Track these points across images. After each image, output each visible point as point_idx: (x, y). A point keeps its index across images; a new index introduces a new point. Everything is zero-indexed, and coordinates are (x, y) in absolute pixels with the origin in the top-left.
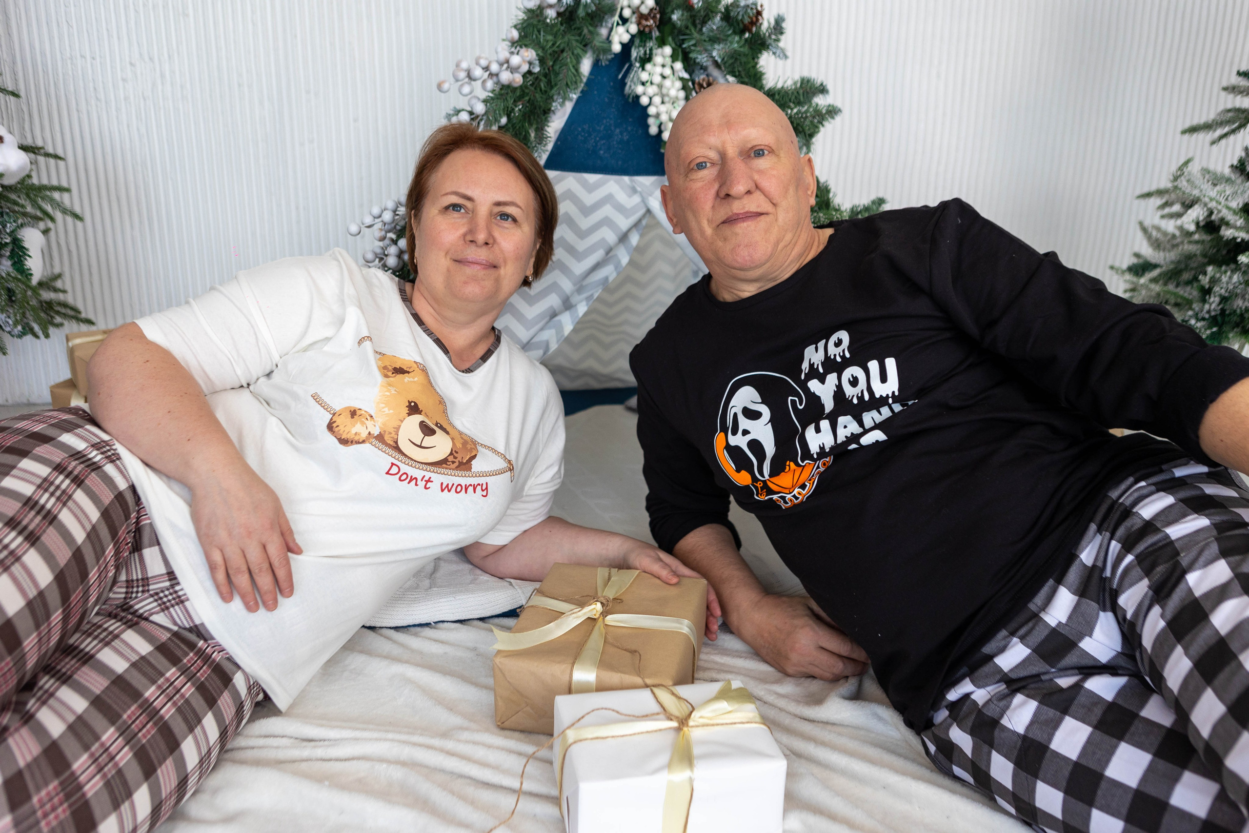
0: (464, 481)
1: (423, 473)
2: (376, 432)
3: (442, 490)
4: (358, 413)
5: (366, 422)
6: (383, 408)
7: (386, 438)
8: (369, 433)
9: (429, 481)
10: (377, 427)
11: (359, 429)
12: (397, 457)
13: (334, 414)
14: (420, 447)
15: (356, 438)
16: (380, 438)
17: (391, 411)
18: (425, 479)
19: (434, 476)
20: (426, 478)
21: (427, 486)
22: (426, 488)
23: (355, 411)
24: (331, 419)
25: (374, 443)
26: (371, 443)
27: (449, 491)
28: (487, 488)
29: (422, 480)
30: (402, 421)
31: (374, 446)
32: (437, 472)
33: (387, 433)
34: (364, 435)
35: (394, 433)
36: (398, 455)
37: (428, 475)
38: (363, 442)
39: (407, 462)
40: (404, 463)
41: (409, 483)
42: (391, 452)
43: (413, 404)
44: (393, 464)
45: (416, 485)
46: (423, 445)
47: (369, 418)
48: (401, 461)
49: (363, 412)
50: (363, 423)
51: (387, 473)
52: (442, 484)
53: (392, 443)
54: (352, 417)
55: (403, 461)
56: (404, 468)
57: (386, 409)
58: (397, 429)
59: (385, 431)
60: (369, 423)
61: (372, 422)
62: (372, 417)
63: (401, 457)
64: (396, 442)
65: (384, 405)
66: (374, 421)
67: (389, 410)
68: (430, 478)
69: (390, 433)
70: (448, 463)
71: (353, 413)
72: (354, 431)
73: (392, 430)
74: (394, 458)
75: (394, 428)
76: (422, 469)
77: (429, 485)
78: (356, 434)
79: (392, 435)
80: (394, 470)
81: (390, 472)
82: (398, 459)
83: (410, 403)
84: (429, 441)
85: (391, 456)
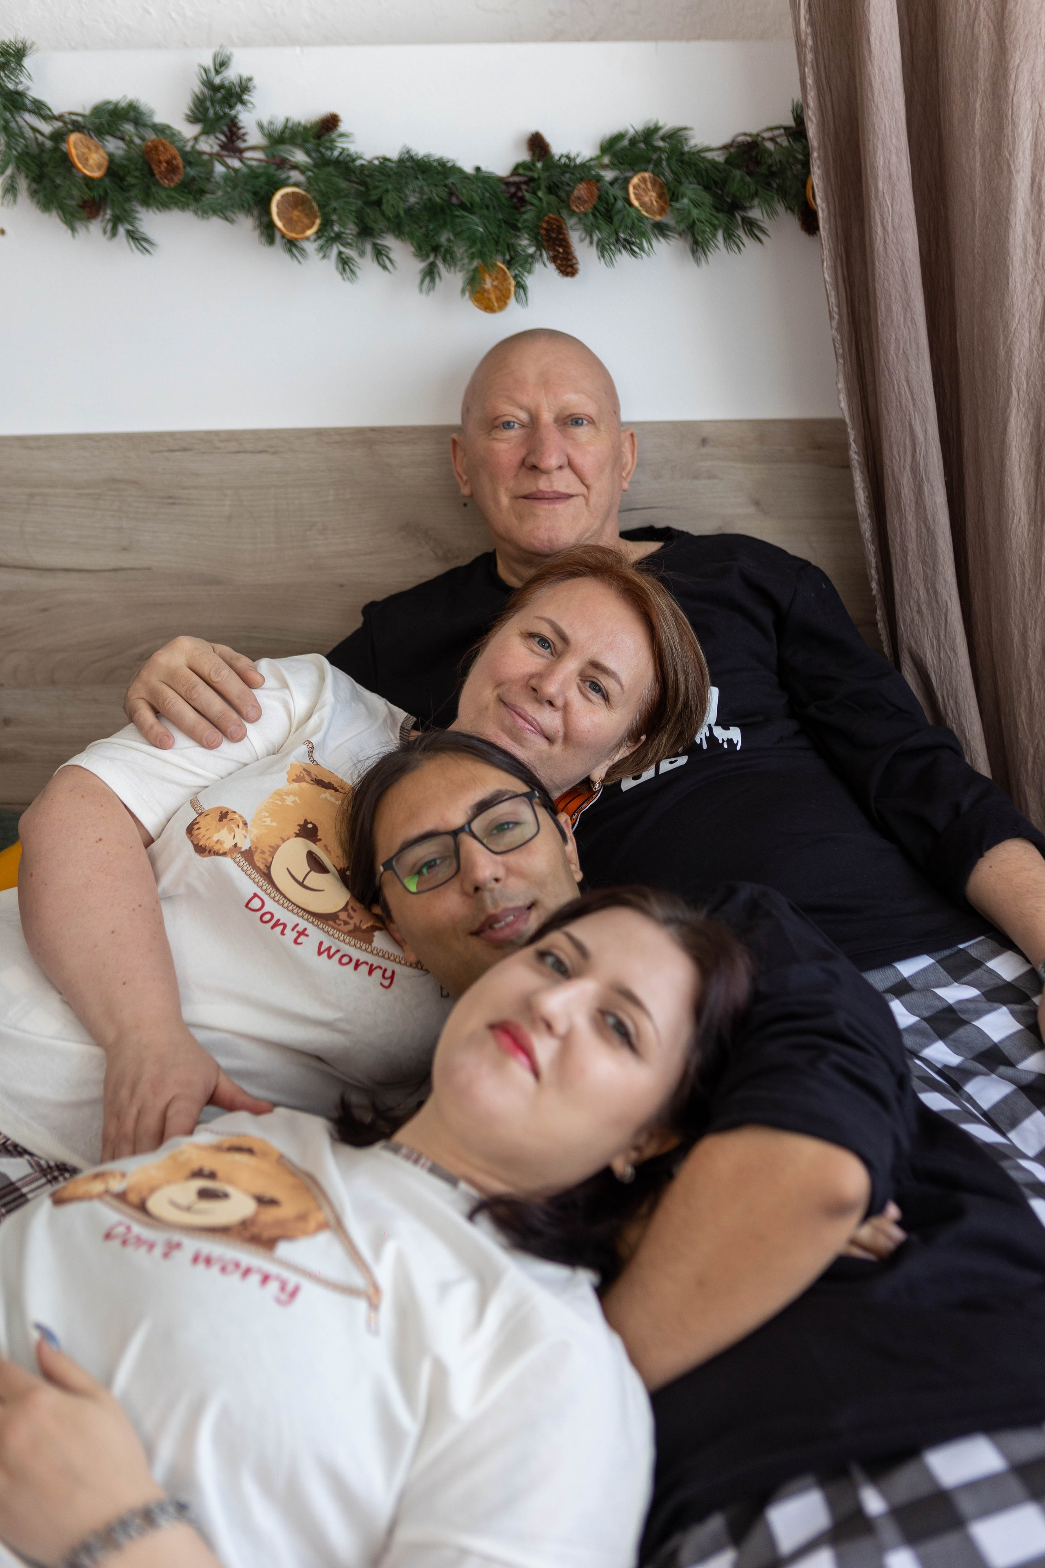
0: (356, 954)
1: (296, 920)
2: (245, 845)
3: (320, 953)
4: (229, 817)
5: (236, 829)
6: (265, 817)
7: (257, 857)
8: (236, 845)
9: (302, 933)
10: (248, 840)
11: (224, 837)
12: (264, 888)
13: (200, 814)
14: (302, 884)
15: (216, 848)
16: (248, 855)
17: (274, 824)
18: (297, 929)
19: (311, 929)
20: (300, 928)
21: (299, 941)
22: (295, 941)
23: (227, 813)
24: (195, 819)
25: (238, 860)
26: (234, 859)
27: (330, 957)
28: (392, 978)
29: (293, 929)
30: (284, 841)
31: (238, 864)
32: (318, 926)
33: (259, 851)
34: (228, 845)
35: (268, 853)
36: (266, 885)
37: (303, 924)
38: (224, 854)
39: (277, 898)
40: (273, 898)
41: (273, 927)
42: (258, 878)
43: (310, 826)
44: (255, 895)
45: (282, 933)
46: (305, 883)
47: (241, 825)
48: (269, 895)
49: (236, 816)
50: (231, 830)
51: (247, 906)
52: (321, 943)
53: (262, 867)
54: (221, 820)
55: (273, 895)
56: (271, 906)
57: (268, 821)
58: (274, 849)
59: (257, 848)
60: (239, 832)
61: (244, 832)
62: (245, 824)
63: (270, 889)
64: (269, 868)
65: (267, 814)
66: (246, 831)
67: (271, 822)
68: (305, 929)
69: (263, 852)
70: (337, 921)
71: (224, 815)
72: (216, 837)
73: (267, 849)
74: (261, 887)
75: (270, 846)
76: (297, 914)
77: (302, 939)
78: (218, 841)
79: (265, 856)
80: (256, 903)
81: (250, 906)
82: (265, 891)
83: (306, 822)
84: (315, 879)
85: (257, 883)
